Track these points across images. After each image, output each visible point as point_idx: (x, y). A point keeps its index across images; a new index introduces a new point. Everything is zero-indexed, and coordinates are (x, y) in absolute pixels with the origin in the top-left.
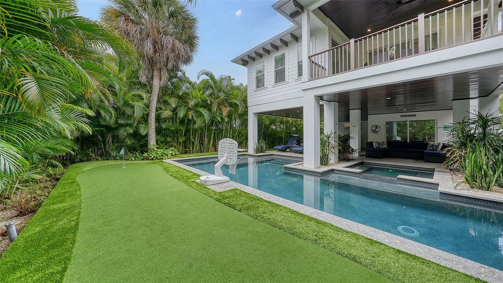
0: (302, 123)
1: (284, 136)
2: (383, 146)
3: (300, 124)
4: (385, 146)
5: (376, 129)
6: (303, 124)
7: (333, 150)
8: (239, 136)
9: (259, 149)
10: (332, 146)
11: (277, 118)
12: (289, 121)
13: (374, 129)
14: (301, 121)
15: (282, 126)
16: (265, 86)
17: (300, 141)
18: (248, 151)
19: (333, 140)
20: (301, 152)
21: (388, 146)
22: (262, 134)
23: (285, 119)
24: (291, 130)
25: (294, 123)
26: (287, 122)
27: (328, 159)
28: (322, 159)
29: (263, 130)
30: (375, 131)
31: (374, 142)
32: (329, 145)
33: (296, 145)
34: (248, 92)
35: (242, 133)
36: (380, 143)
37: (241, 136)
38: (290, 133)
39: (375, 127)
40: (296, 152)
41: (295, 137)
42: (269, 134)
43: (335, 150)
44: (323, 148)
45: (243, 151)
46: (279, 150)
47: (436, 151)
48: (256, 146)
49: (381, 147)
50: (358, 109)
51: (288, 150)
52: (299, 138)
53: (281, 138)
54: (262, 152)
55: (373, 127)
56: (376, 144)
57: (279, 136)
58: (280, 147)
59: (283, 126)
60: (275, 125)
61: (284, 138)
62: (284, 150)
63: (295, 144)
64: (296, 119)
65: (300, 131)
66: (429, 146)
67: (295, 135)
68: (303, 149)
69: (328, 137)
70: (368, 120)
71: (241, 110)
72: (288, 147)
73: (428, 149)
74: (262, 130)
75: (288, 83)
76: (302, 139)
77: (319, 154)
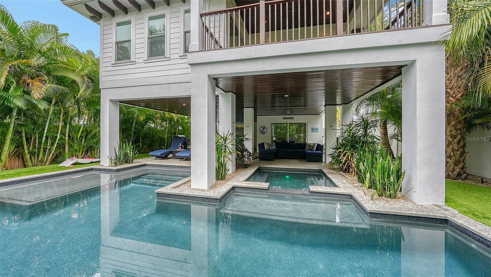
0: (190, 121)
1: (166, 137)
2: (273, 147)
3: (187, 123)
4: (274, 147)
5: (263, 130)
6: (190, 123)
7: (230, 156)
8: (86, 138)
9: (120, 158)
10: (230, 151)
11: (156, 113)
12: (174, 118)
13: (262, 130)
14: (188, 119)
15: (164, 123)
16: (132, 59)
17: (186, 144)
18: (99, 161)
19: (231, 144)
20: (188, 159)
21: (276, 147)
22: (132, 135)
23: (167, 114)
24: (176, 129)
25: (180, 120)
26: (171, 120)
27: (225, 170)
28: (218, 171)
29: (135, 128)
30: (262, 132)
31: (265, 144)
32: (225, 150)
33: (182, 149)
34: (101, 65)
35: (92, 133)
36: (270, 144)
37: (92, 137)
38: (175, 133)
39: (263, 128)
40: (181, 158)
41: (181, 138)
42: (145, 134)
43: (232, 157)
44: (219, 155)
45: (92, 162)
46: (157, 157)
47: (313, 150)
48: (116, 153)
49: (271, 148)
50: (252, 107)
51: (171, 156)
52: (186, 139)
53: (162, 139)
54: (126, 162)
55: (261, 127)
56: (267, 146)
57: (159, 136)
58: (158, 153)
59: (166, 124)
60: (154, 122)
61: (168, 139)
62: (165, 157)
63: (180, 148)
64: (182, 116)
65: (187, 130)
66: (307, 146)
67: (180, 136)
68: (190, 155)
69: (225, 140)
70: (256, 121)
71: (83, 91)
72: (171, 152)
73: (306, 149)
74: (133, 129)
75: (169, 59)
76: (189, 140)
77: (215, 165)
